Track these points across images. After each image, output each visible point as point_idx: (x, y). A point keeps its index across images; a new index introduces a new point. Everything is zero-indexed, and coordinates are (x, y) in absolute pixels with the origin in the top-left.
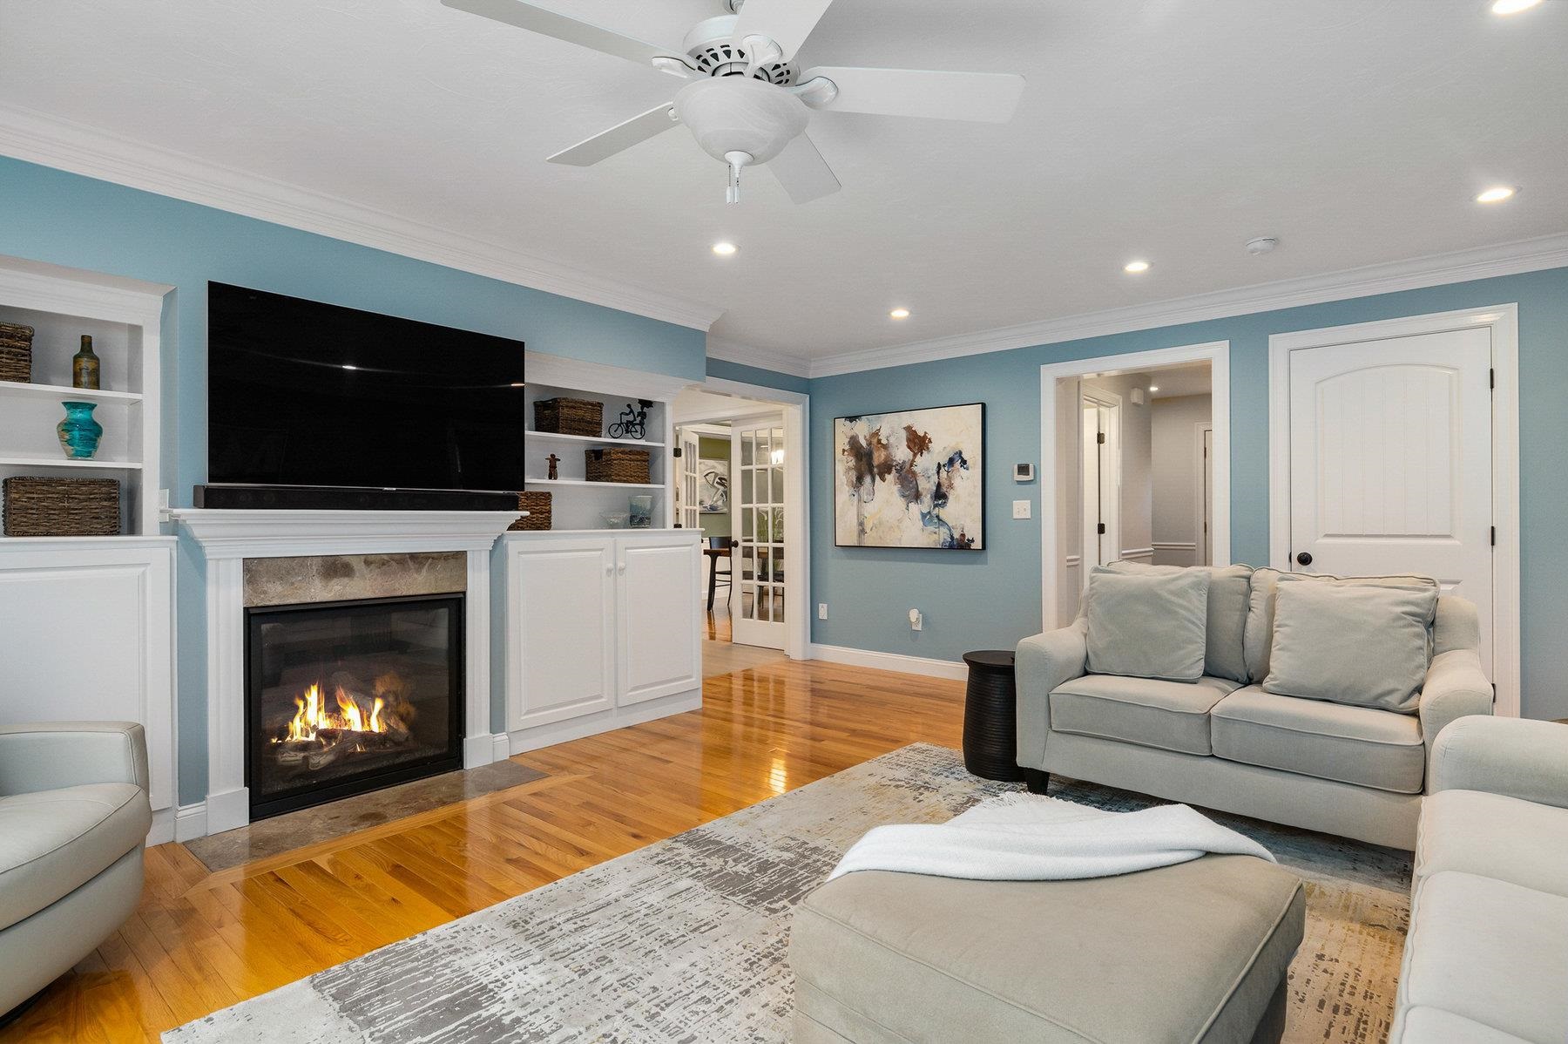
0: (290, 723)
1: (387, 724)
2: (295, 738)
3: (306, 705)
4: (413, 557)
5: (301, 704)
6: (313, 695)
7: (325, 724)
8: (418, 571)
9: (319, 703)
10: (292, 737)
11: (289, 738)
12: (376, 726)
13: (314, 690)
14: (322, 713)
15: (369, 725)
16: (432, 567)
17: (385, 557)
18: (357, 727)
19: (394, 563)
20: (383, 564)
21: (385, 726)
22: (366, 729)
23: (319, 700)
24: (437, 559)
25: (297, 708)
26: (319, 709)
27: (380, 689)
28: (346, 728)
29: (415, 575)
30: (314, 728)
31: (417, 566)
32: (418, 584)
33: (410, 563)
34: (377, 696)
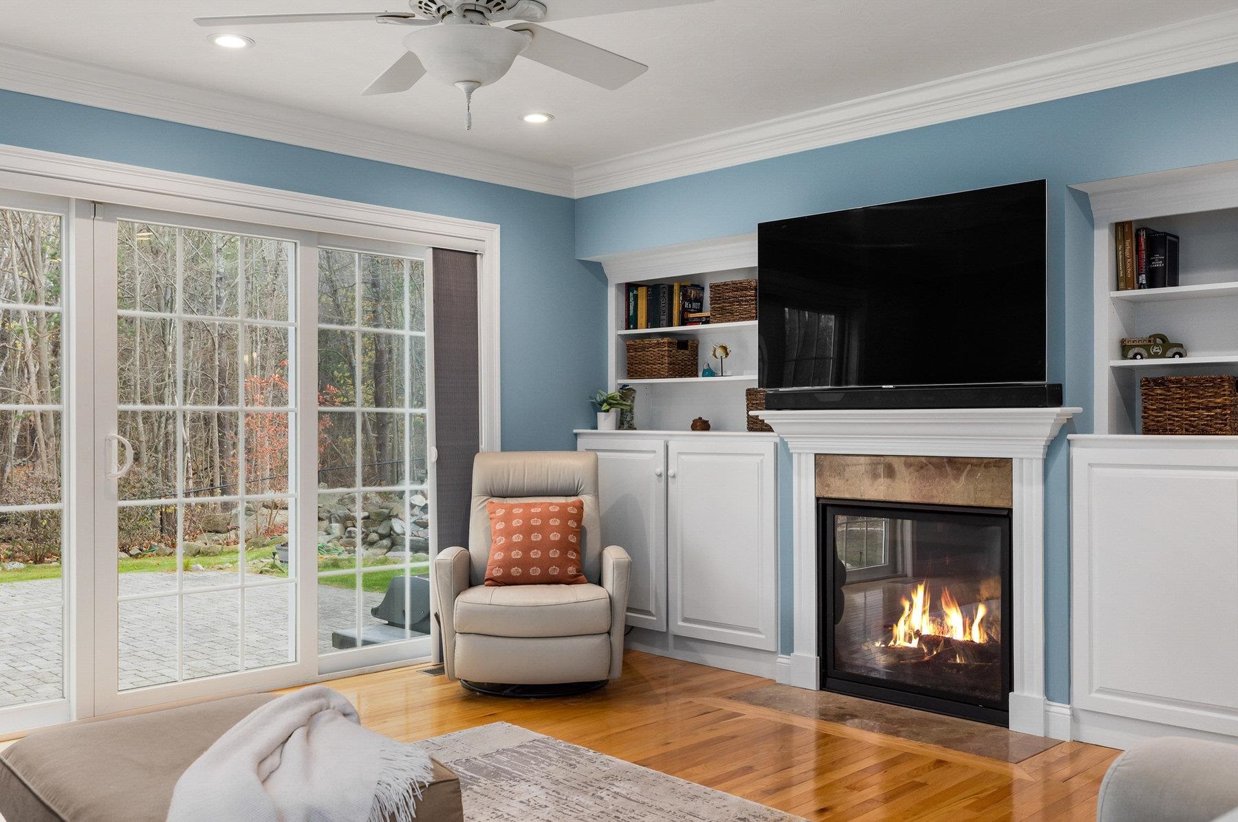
0: (895, 625)
1: (987, 634)
2: (898, 642)
3: (911, 606)
4: (951, 461)
5: (906, 604)
6: (919, 595)
7: (929, 629)
8: (957, 478)
9: (924, 606)
10: (895, 642)
11: (892, 643)
12: (977, 636)
13: (921, 589)
14: (927, 616)
15: (970, 634)
16: (971, 474)
17: (924, 460)
18: (958, 635)
19: (931, 467)
20: (922, 468)
21: (986, 637)
22: (967, 638)
23: (924, 602)
24: (976, 465)
25: (903, 609)
26: (924, 612)
27: (985, 593)
28: (947, 636)
29: (953, 483)
30: (918, 634)
31: (955, 472)
32: (956, 493)
33: (948, 469)
34: (980, 601)
